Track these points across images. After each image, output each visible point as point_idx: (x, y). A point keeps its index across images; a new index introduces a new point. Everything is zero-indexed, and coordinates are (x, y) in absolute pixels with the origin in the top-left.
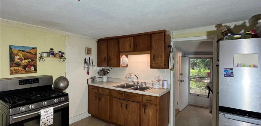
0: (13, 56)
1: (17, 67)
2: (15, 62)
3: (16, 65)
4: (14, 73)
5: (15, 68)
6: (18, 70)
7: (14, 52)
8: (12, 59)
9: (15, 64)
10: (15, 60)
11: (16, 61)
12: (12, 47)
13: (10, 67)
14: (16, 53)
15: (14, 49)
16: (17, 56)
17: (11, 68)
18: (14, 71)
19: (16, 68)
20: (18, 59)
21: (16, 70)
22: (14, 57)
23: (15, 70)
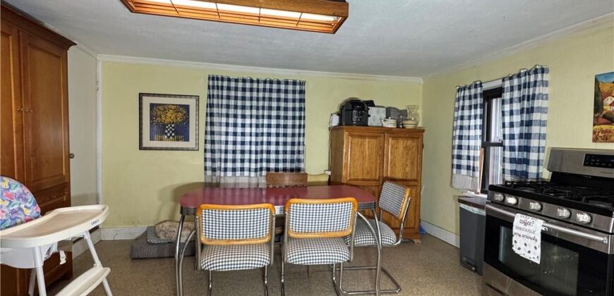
0: (600, 98)
1: (608, 124)
2: (604, 112)
3: (605, 120)
4: (600, 138)
5: (602, 126)
6: (610, 131)
7: (604, 89)
8: (598, 107)
9: (604, 117)
10: (605, 107)
11: (606, 110)
12: (599, 80)
13: (594, 125)
14: (606, 91)
15: (604, 81)
16: (610, 98)
17: (596, 127)
18: (600, 134)
19: (605, 127)
20: (611, 105)
21: (606, 131)
22: (603, 100)
23: (603, 132)
